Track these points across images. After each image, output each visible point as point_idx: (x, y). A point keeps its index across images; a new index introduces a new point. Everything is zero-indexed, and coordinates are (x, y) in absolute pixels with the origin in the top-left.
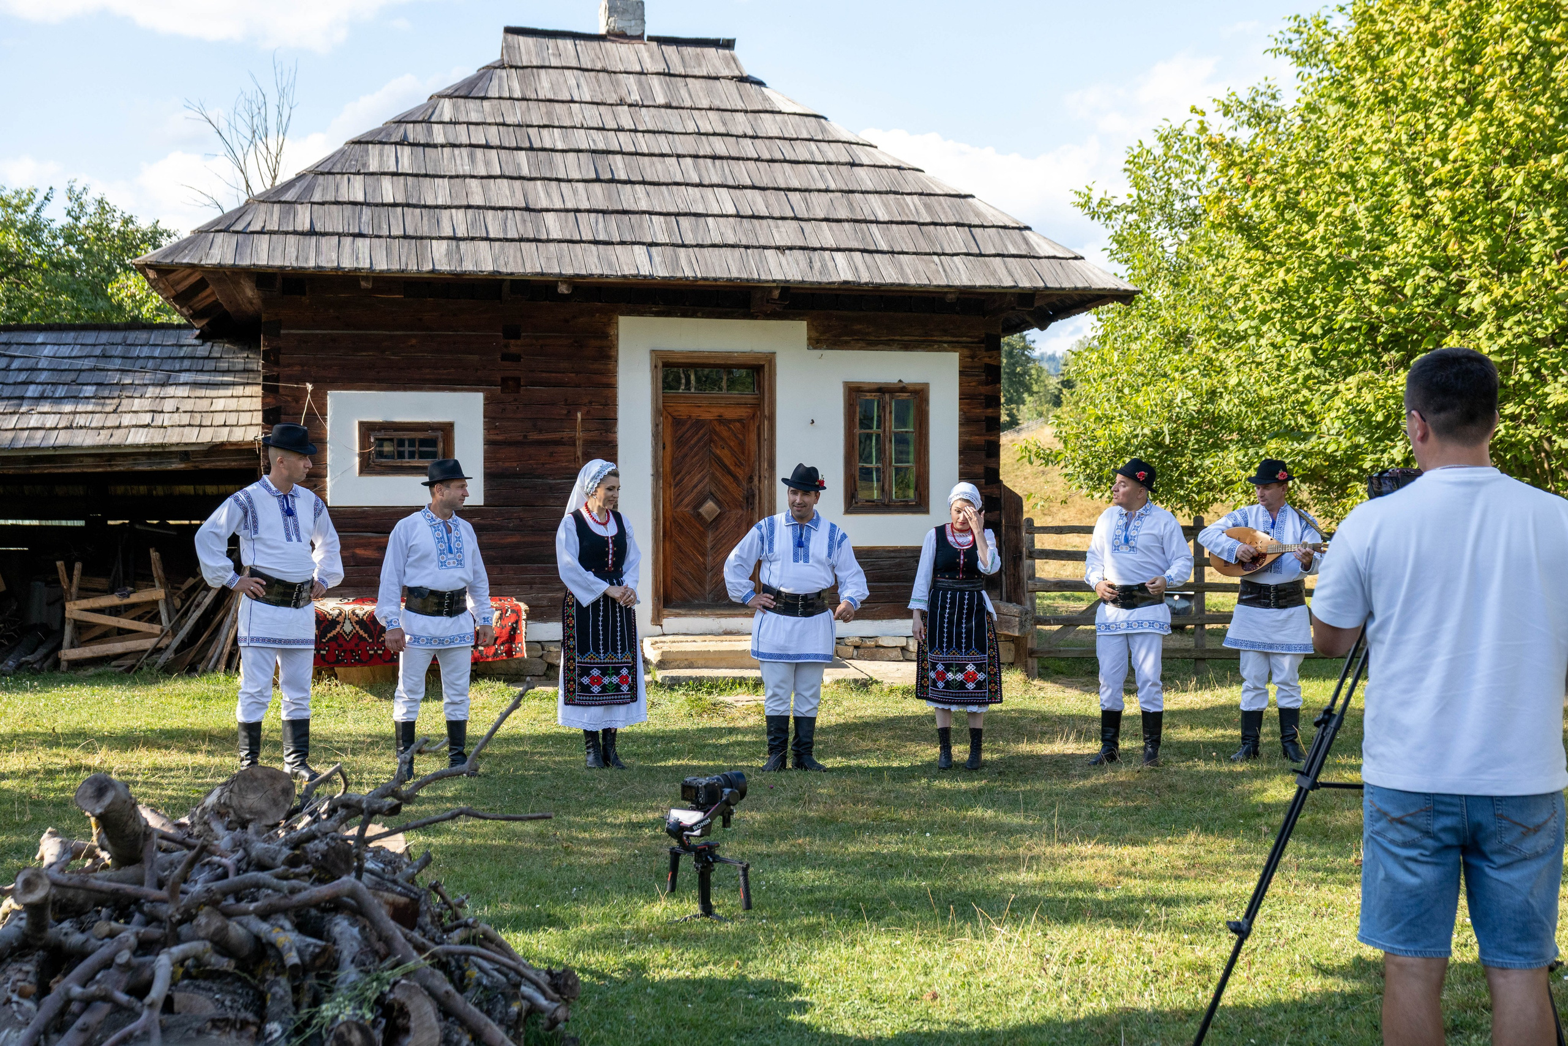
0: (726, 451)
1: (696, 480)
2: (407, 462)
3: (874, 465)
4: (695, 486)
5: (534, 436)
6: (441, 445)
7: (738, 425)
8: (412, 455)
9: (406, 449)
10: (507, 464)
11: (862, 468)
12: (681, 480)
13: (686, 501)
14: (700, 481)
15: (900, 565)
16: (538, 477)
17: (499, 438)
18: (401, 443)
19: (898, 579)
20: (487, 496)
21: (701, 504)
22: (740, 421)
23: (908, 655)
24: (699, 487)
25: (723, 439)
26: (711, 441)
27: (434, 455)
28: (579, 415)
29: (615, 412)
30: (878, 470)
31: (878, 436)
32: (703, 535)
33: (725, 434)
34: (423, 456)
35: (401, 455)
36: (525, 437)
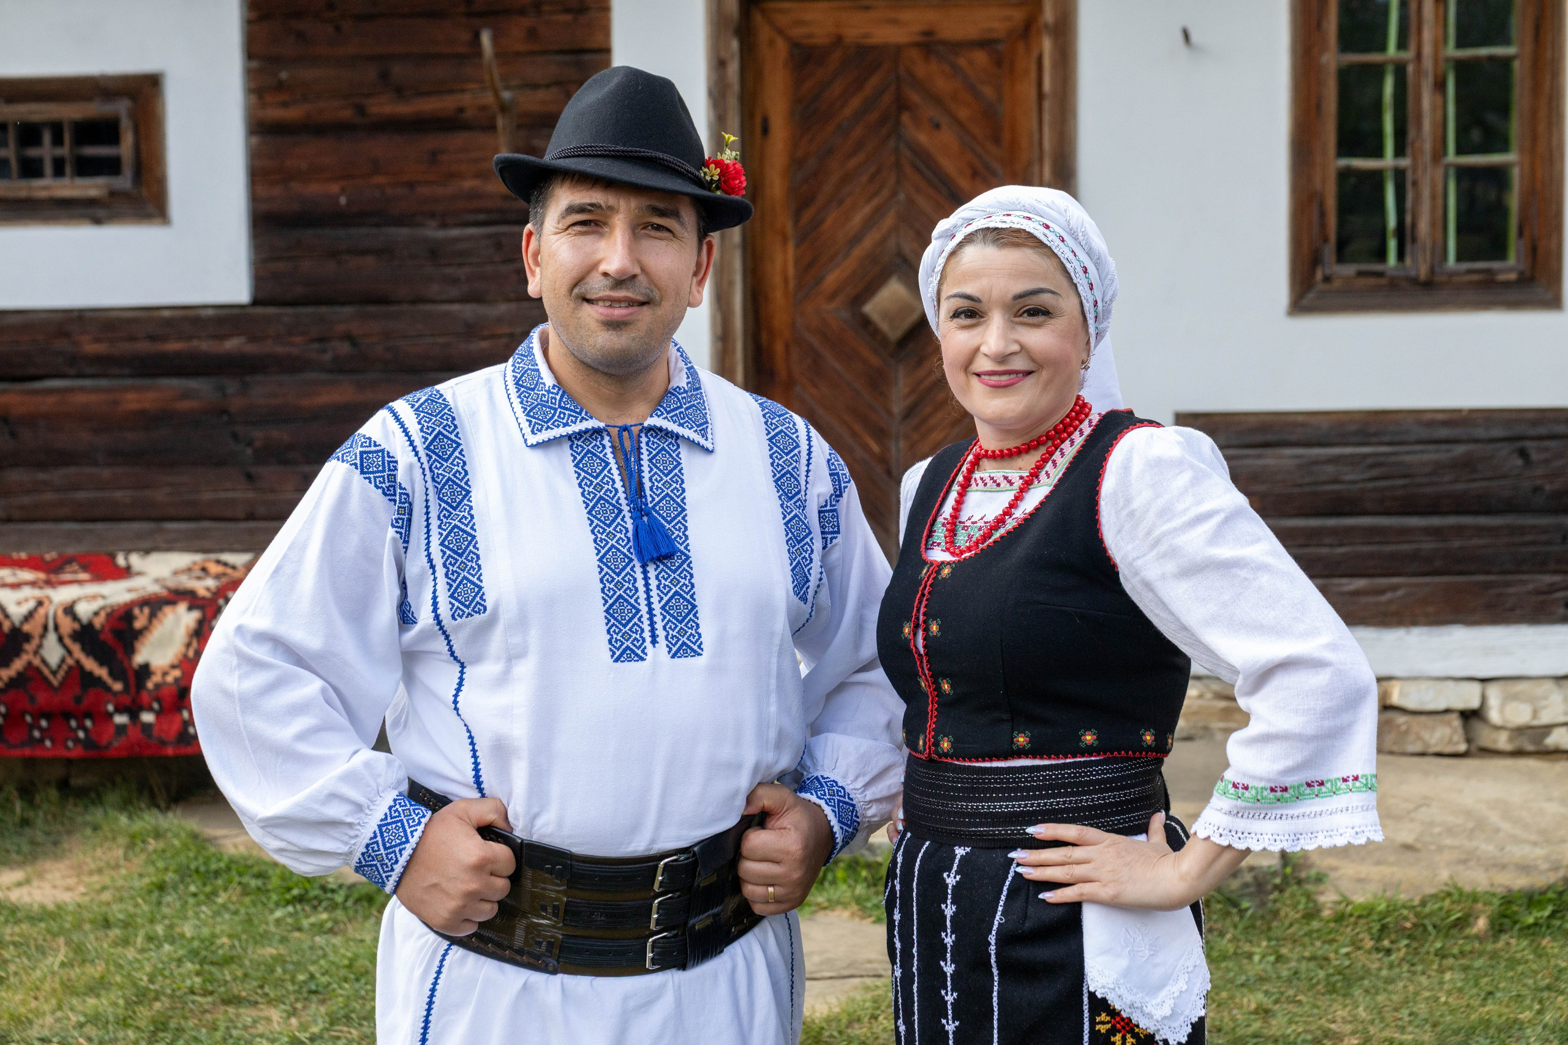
0: (948, 137)
1: (858, 219)
2: (48, 186)
3: (1389, 160)
4: (856, 240)
5: (385, 107)
6: (128, 140)
7: (981, 57)
8: (59, 170)
9: (46, 151)
10: (315, 189)
11: (1344, 175)
12: (816, 223)
13: (832, 279)
14: (870, 223)
15: (1467, 465)
16: (400, 221)
17: (293, 113)
18: (29, 134)
19: (1461, 505)
20: (261, 276)
21: (870, 289)
22: (984, 43)
23: (1486, 737)
24: (868, 242)
25: (937, 100)
26: (902, 105)
27: (112, 166)
28: (486, 39)
29: (606, 29)
30: (1400, 175)
31: (1400, 70)
32: (878, 381)
33: (943, 84)
34: (86, 168)
35: (31, 169)
36: (361, 110)
